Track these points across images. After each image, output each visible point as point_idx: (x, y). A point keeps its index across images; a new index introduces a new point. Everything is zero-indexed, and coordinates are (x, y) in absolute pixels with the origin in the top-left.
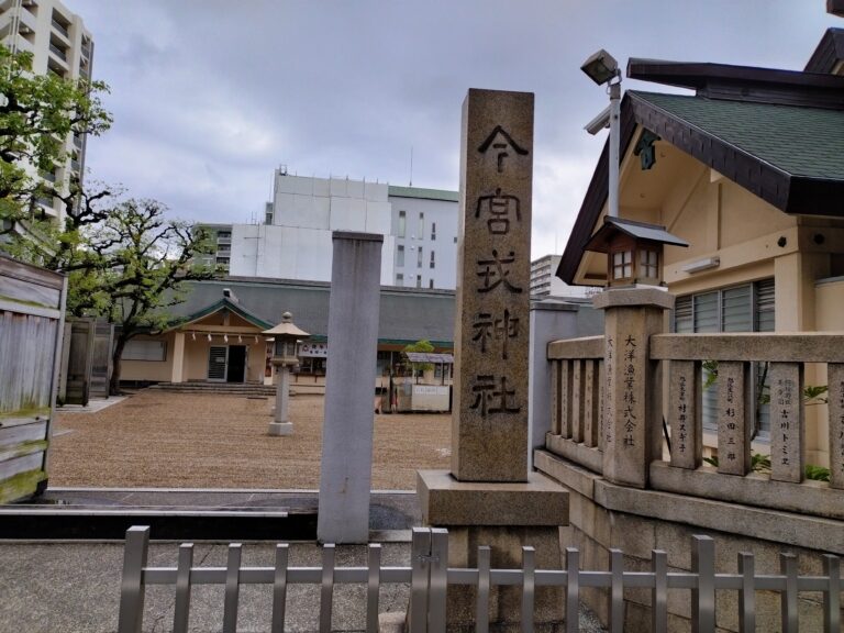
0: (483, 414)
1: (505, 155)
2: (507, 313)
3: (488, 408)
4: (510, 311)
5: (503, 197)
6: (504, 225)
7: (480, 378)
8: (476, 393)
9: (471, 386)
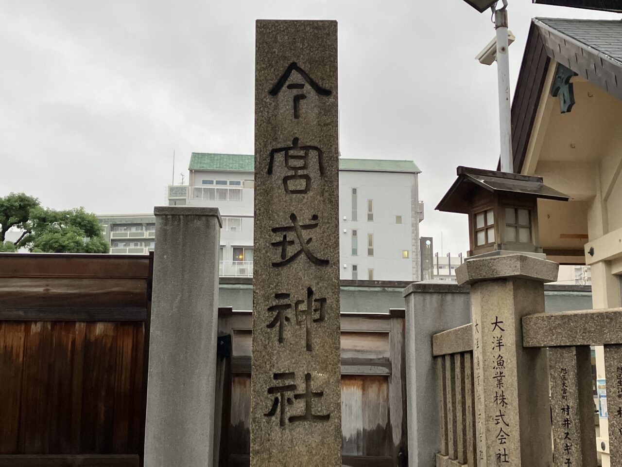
0: (282, 423)
1: (303, 97)
2: (310, 292)
3: (288, 415)
4: (314, 289)
5: (302, 148)
6: (303, 182)
7: (277, 376)
8: (272, 397)
9: (266, 388)
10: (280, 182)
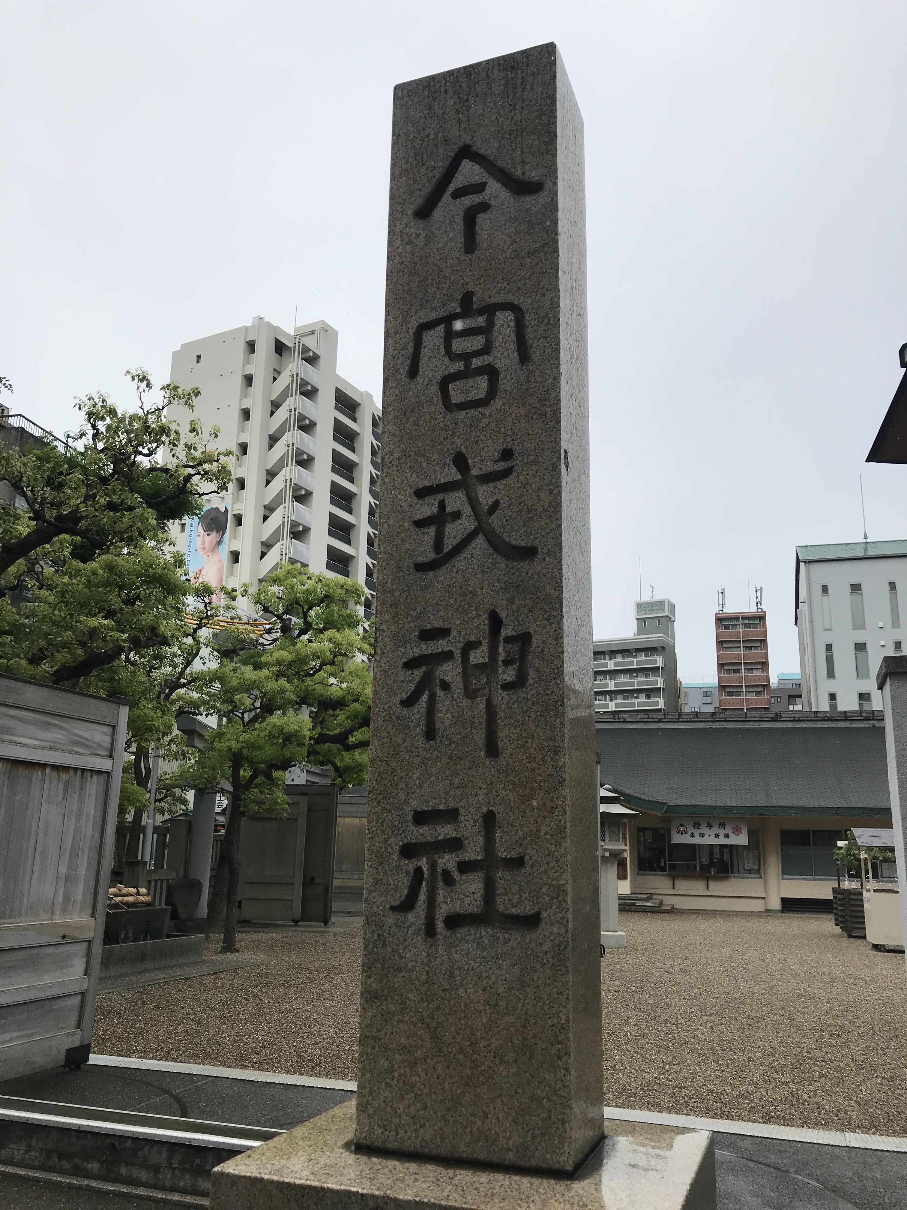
0: (430, 930)
1: (484, 207)
2: (496, 622)
3: (443, 911)
4: (503, 615)
5: (481, 311)
6: (482, 383)
7: (421, 818)
8: (410, 866)
9: (396, 843)
10: (434, 389)
